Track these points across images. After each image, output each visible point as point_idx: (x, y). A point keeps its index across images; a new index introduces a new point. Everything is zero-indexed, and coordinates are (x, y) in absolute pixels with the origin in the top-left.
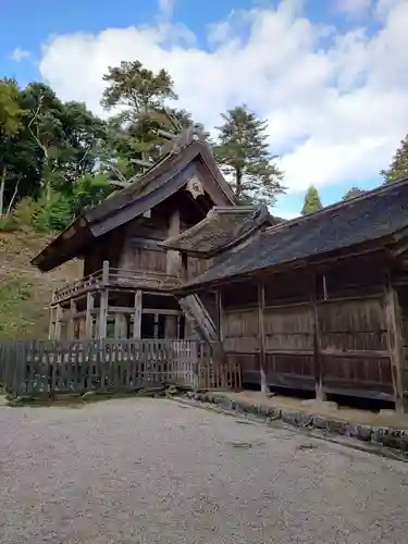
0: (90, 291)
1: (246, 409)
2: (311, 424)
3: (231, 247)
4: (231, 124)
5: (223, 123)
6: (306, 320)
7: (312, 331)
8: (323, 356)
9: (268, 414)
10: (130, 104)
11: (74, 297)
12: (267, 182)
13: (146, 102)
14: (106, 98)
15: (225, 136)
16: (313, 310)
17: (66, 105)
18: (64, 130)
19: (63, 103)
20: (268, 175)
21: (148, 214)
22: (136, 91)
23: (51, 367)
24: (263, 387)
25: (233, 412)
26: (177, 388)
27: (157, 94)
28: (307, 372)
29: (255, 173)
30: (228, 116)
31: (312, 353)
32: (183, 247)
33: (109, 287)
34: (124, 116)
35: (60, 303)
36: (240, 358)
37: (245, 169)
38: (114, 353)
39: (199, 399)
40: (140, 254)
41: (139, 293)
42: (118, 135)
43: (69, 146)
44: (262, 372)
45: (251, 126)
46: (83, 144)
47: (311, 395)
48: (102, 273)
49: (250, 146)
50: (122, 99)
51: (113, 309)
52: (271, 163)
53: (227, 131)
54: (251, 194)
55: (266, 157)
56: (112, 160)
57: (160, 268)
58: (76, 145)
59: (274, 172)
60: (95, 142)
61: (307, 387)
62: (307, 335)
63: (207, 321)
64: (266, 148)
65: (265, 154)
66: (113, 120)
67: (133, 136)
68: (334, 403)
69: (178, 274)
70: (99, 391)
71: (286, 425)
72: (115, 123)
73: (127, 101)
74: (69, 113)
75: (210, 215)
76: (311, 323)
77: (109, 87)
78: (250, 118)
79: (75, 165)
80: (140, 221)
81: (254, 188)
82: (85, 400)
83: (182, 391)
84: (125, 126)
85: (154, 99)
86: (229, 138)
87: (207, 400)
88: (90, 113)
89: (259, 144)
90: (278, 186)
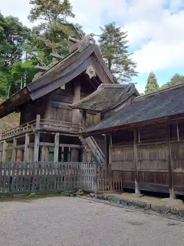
0: (27, 133)
1: (129, 204)
2: (170, 212)
3: (115, 108)
4: (106, 33)
5: (101, 33)
6: (164, 152)
7: (167, 158)
8: (174, 173)
9: (143, 207)
10: (45, 19)
11: (15, 136)
12: (126, 69)
13: (55, 18)
14: (31, 15)
15: (102, 41)
16: (168, 146)
17: (7, 18)
18: (5, 33)
19: (5, 17)
20: (127, 65)
21: (63, 87)
22: (49, 11)
23: (11, 178)
24: (137, 191)
25: (121, 205)
26: (84, 191)
27: (62, 13)
28: (164, 183)
29: (120, 64)
30: (104, 28)
31: (167, 171)
32: (84, 107)
33: (40, 130)
34: (42, 26)
35: (5, 139)
36: (122, 174)
37: (113, 60)
38: (43, 170)
39: (98, 198)
40: (57, 110)
41: (58, 134)
42: (38, 38)
43: (8, 44)
44: (136, 182)
45: (117, 35)
46: (15, 42)
47: (167, 195)
48: (36, 122)
49: (117, 47)
50: (41, 16)
51: (42, 144)
52: (129, 58)
53: (103, 38)
54: (117, 75)
55: (126, 54)
56: (34, 53)
57: (68, 120)
58: (12, 43)
59: (131, 63)
60: (23, 41)
61: (164, 191)
62: (164, 161)
63: (98, 152)
64: (126, 49)
65: (126, 52)
66: (35, 28)
67: (47, 38)
68: (181, 201)
69: (80, 123)
70: (39, 192)
71: (155, 213)
72: (36, 30)
73: (44, 17)
74: (8, 23)
75: (99, 89)
76: (167, 154)
77: (34, 8)
78: (117, 30)
79: (10, 55)
80: (59, 91)
81: (119, 72)
82: (31, 197)
83: (86, 193)
84: (42, 32)
85: (60, 16)
86: (104, 42)
87: (103, 198)
88: (21, 23)
89: (122, 46)
90: (133, 72)
